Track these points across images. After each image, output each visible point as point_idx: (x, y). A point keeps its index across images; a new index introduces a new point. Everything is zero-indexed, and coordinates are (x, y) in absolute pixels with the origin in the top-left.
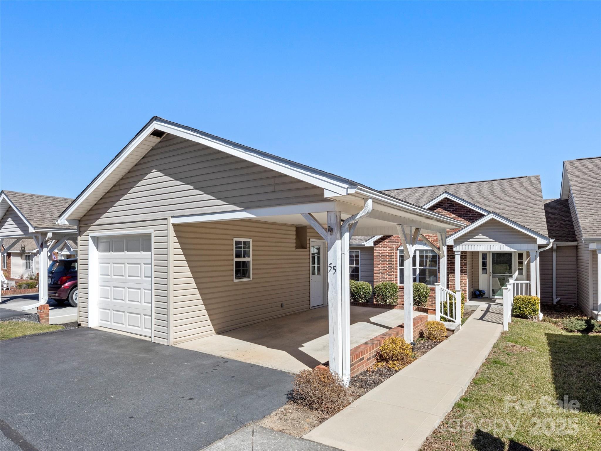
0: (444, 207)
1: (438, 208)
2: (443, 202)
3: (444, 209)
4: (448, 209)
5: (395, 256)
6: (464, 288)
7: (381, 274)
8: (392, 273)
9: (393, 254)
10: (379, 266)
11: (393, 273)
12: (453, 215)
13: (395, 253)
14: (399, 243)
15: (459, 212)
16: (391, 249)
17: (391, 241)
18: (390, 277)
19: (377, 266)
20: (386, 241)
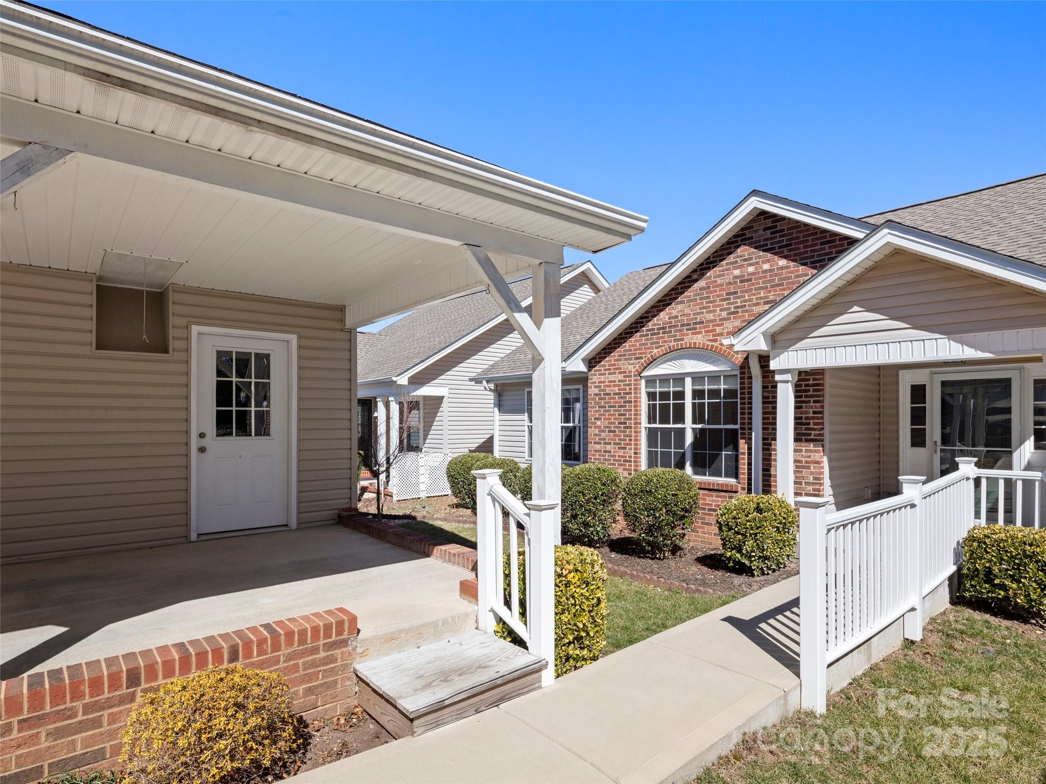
0: (756, 242)
1: (739, 246)
2: (752, 227)
3: (755, 248)
4: (766, 245)
5: (633, 395)
6: (814, 490)
7: (604, 443)
8: (626, 440)
9: (630, 389)
10: (599, 423)
11: (630, 440)
12: (783, 262)
13: (633, 387)
14: (641, 358)
15: (799, 249)
16: (625, 377)
17: (625, 355)
18: (621, 453)
19: (595, 423)
20: (614, 356)
